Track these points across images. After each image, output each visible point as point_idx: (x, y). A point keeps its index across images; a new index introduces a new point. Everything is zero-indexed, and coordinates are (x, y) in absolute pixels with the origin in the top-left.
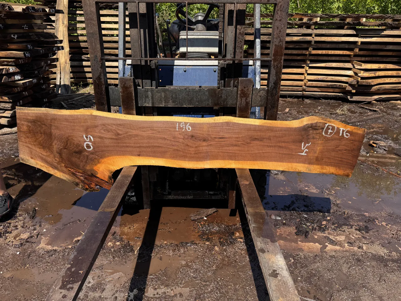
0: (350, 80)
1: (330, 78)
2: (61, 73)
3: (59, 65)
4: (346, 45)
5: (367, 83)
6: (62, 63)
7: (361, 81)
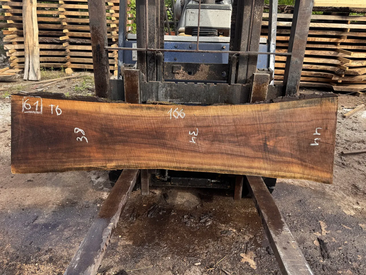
0: (337, 69)
1: (314, 67)
2: (29, 57)
3: (27, 48)
4: (334, 32)
5: (355, 72)
6: (30, 46)
7: (349, 71)
